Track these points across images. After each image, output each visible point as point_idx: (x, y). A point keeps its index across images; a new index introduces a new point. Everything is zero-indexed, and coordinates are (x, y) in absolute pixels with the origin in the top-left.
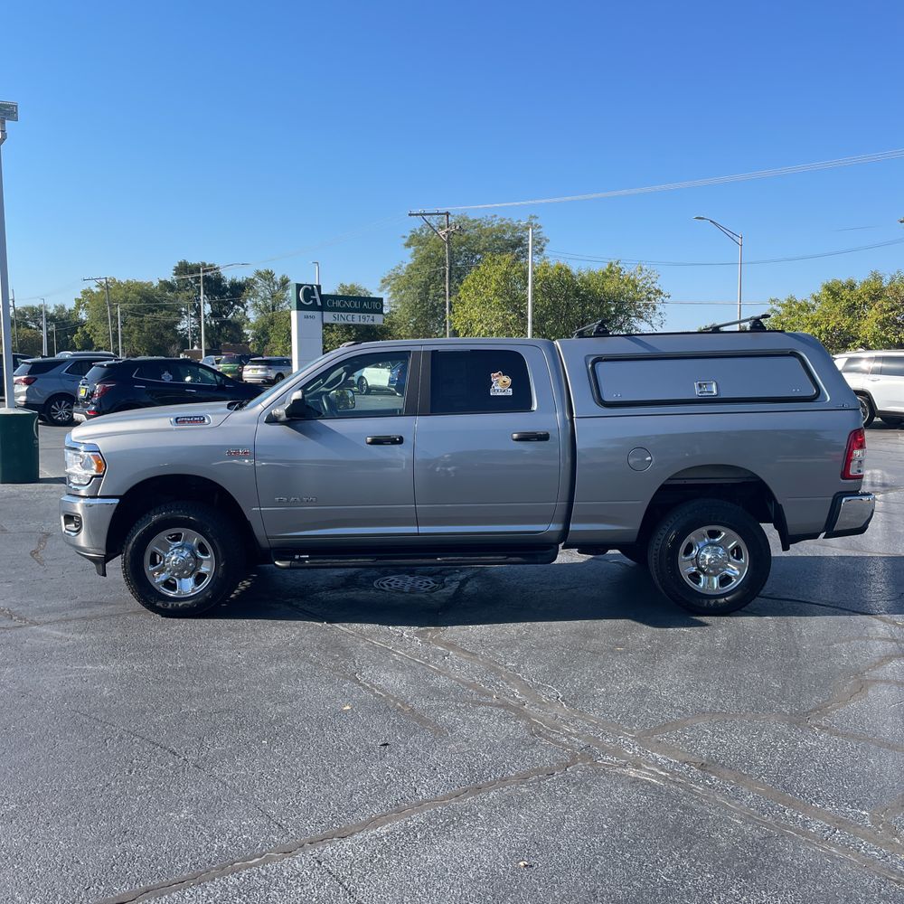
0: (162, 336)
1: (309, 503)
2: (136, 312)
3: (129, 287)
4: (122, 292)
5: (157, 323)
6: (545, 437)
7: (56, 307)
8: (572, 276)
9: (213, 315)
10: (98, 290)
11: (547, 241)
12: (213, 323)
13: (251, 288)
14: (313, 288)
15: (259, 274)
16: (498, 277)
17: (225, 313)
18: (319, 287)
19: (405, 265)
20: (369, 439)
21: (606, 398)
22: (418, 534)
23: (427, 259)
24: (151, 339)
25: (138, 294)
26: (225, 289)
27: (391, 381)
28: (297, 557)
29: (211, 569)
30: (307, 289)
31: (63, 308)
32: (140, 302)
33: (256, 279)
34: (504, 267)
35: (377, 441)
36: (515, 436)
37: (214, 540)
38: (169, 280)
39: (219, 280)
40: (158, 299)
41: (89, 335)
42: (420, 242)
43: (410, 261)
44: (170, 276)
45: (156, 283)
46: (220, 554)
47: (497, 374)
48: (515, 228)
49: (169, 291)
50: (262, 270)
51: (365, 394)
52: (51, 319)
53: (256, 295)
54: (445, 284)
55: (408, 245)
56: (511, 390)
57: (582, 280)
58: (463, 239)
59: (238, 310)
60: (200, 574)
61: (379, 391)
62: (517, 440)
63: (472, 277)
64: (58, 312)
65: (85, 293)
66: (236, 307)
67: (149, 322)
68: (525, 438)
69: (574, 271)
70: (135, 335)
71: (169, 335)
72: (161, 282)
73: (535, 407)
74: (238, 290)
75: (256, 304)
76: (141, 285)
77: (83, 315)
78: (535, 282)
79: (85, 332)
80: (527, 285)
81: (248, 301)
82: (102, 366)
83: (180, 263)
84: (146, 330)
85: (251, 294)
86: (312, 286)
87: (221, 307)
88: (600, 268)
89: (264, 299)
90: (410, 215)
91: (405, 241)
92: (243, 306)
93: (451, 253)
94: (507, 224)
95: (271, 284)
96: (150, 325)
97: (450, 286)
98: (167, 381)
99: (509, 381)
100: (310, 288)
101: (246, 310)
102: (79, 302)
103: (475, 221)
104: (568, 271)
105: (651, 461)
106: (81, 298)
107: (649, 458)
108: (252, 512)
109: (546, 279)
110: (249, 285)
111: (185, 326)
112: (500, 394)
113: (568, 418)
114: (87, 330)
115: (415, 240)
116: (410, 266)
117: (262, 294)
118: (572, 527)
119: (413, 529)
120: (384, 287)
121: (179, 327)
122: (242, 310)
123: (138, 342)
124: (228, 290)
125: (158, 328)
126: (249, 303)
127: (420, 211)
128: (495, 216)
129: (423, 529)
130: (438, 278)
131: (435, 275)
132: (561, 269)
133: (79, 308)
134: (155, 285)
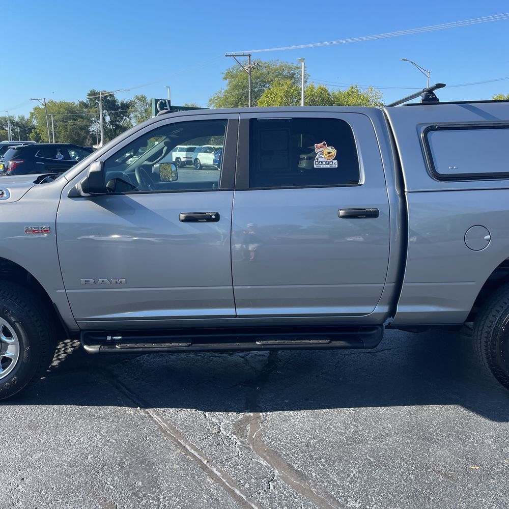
0: (79, 134)
1: (118, 285)
2: (65, 120)
3: (61, 105)
4: (56, 108)
5: (76, 126)
6: (374, 214)
7: (19, 117)
8: (328, 94)
9: (111, 122)
10: (43, 107)
11: (309, 76)
12: (111, 127)
13: (133, 106)
14: (165, 102)
15: (137, 98)
16: (282, 94)
17: (118, 121)
18: (169, 101)
19: (223, 91)
20: (182, 216)
21: (441, 171)
22: (236, 316)
23: (236, 87)
24: (72, 136)
25: (66, 109)
26: (118, 107)
27: (215, 161)
28: (109, 338)
29: (16, 353)
30: (162, 102)
31: (23, 118)
32: (68, 113)
33: (136, 101)
34: (285, 88)
35: (191, 219)
36: (342, 213)
37: (17, 325)
38: (85, 101)
39: (114, 101)
40: (78, 112)
41: (39, 134)
42: (232, 77)
43: (227, 88)
44: (85, 99)
45: (77, 103)
46: (24, 338)
47: (321, 144)
48: (290, 68)
49: (86, 108)
50: (139, 95)
51: (199, 169)
52: (17, 124)
53: (136, 111)
54: (248, 102)
55: (225, 78)
56: (336, 162)
57: (335, 97)
58: (258, 74)
59: (126, 119)
60: (4, 358)
61: (208, 167)
62: (343, 217)
63: (265, 95)
64: (21, 120)
65: (35, 109)
66: (125, 117)
67: (70, 125)
68: (354, 214)
69: (330, 91)
70: (63, 133)
71: (83, 133)
72: (80, 102)
73: (362, 181)
74: (126, 108)
75: (136, 116)
76: (68, 104)
77: (35, 122)
78: (305, 97)
79: (36, 132)
80: (301, 99)
81: (131, 114)
82: (14, 149)
83: (91, 91)
84: (68, 130)
85: (133, 110)
86: (165, 100)
87: (116, 118)
88: (345, 90)
89: (141, 113)
90: (226, 56)
91: (224, 76)
92: (129, 117)
93: (252, 83)
94: (286, 65)
95: (145, 104)
96: (71, 127)
97: (251, 103)
98: (60, 159)
99: (334, 152)
100: (164, 102)
101: (130, 119)
102: (32, 114)
103: (265, 63)
104: (326, 90)
105: (489, 240)
106: (33, 112)
107: (488, 237)
108: (56, 294)
109: (313, 95)
110: (132, 104)
111: (95, 129)
112: (325, 166)
113: (398, 193)
114: (38, 131)
115: (230, 75)
116: (226, 91)
117: (139, 110)
118: (400, 309)
119: (230, 311)
120: (211, 104)
121: (91, 129)
122: (128, 120)
123: (64, 137)
124: (120, 107)
125: (76, 129)
126: (132, 115)
127: (233, 53)
128: (278, 60)
129: (241, 311)
130: (243, 98)
131: (242, 97)
132: (322, 89)
133: (32, 118)
134: (76, 104)
